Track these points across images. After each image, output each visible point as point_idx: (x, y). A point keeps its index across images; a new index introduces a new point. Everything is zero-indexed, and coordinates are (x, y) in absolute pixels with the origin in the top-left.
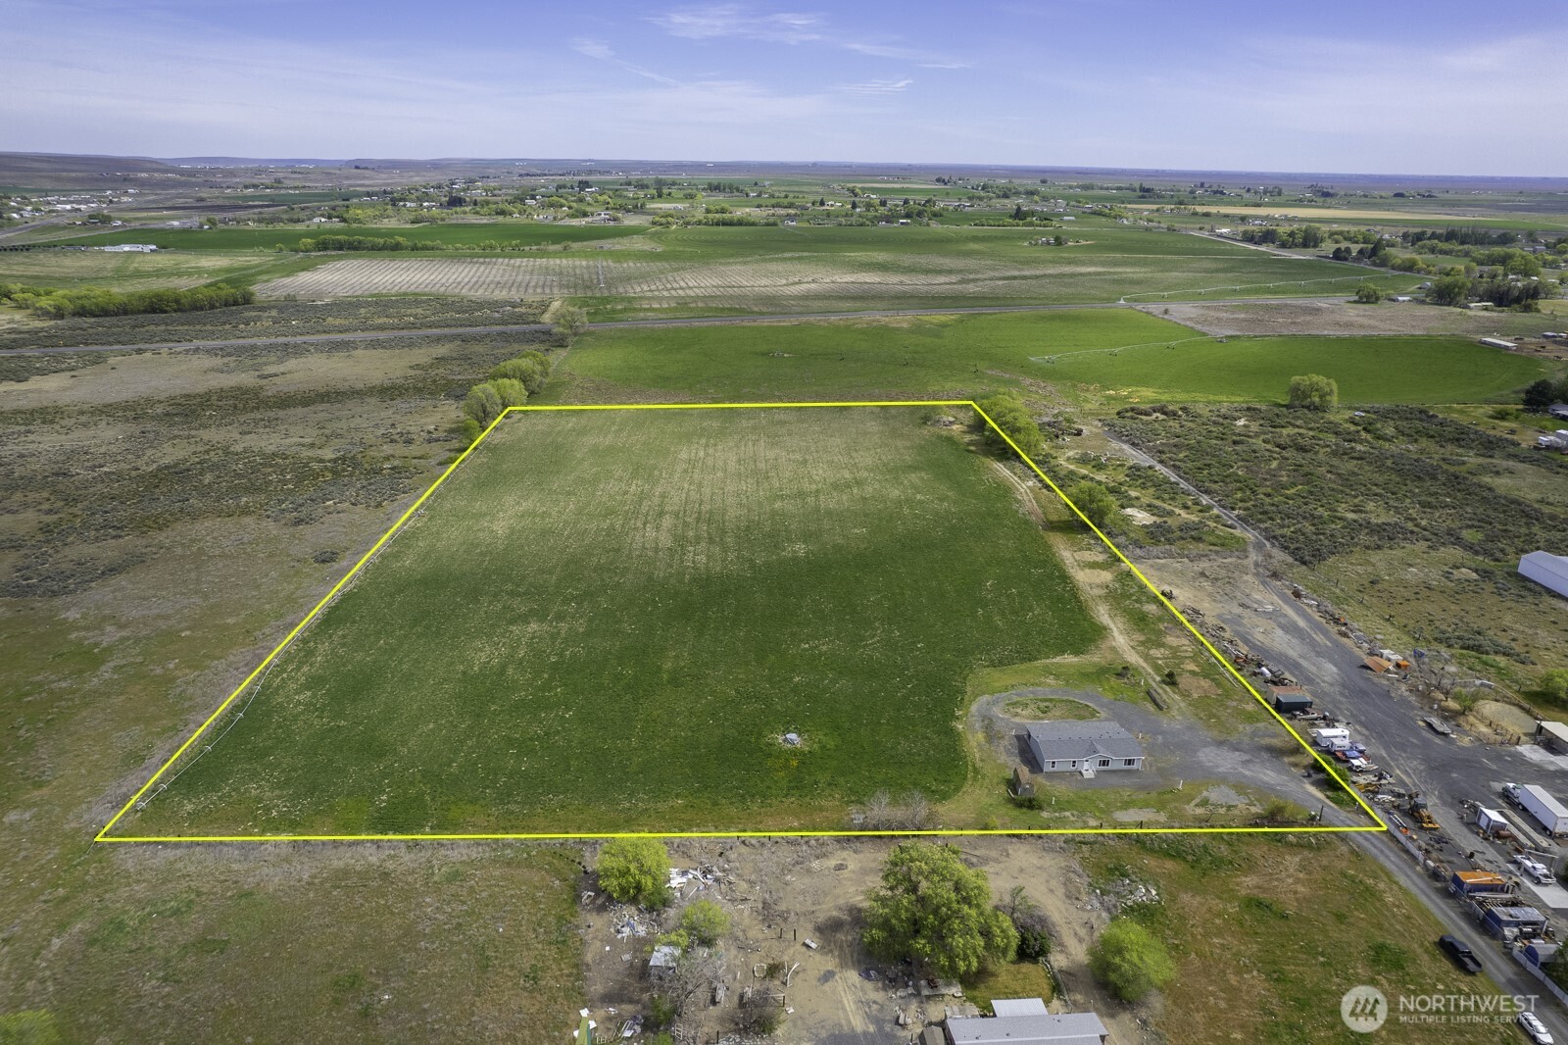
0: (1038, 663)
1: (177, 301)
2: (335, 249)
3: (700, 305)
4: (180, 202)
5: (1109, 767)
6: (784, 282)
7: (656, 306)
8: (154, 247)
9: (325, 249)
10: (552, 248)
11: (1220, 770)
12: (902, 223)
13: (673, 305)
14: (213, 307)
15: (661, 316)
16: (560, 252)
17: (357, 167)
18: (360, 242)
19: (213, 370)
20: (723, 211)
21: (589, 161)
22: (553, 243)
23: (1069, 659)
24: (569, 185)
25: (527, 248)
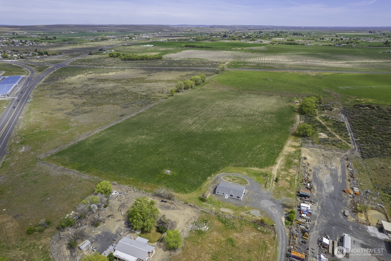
0: (246, 168)
1: (146, 58)
2: (189, 47)
3: (263, 65)
4: (167, 35)
5: (233, 197)
6: (292, 60)
7: (251, 65)
8: (153, 46)
9: (187, 47)
10: (239, 49)
11: (264, 206)
12: (343, 45)
13: (256, 65)
14: (153, 59)
15: (250, 68)
16: (240, 50)
17: (211, 27)
18: (195, 46)
19: (141, 73)
20: (292, 40)
21: (271, 26)
22: (239, 48)
23: (256, 169)
24: (257, 32)
25: (233, 49)
